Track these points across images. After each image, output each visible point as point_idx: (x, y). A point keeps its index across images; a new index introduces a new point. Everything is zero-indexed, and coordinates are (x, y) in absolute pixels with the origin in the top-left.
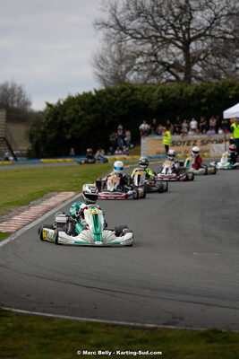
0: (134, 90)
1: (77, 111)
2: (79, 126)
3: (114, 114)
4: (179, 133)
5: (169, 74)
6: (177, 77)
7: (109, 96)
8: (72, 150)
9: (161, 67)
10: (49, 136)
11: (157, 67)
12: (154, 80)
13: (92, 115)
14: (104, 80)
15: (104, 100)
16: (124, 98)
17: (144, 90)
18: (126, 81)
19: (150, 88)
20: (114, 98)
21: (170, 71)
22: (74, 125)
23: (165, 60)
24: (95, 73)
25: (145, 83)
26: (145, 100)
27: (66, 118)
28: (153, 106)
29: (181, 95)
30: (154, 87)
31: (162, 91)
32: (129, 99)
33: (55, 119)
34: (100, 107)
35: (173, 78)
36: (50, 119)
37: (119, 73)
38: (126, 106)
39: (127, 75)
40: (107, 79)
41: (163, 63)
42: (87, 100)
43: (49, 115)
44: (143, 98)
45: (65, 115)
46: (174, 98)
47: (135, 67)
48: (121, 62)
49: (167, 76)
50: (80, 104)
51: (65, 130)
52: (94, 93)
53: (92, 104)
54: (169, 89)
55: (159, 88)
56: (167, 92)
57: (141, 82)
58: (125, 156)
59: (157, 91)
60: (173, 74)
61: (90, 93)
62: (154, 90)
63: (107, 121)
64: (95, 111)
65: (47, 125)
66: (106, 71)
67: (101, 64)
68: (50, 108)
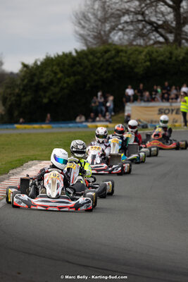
0: (118, 51)
1: (56, 73)
2: (57, 90)
3: (96, 78)
4: (167, 100)
5: (157, 35)
6: (166, 39)
7: (91, 57)
8: (49, 115)
9: (149, 27)
10: (25, 99)
11: (144, 27)
12: (140, 42)
13: (72, 78)
14: (86, 40)
15: (86, 61)
16: (108, 60)
17: (129, 52)
18: (110, 41)
19: (136, 50)
20: (96, 60)
21: (158, 32)
22: (52, 88)
23: (153, 19)
24: (76, 32)
25: (131, 44)
26: (131, 63)
27: (43, 81)
28: (139, 70)
29: (171, 58)
30: (141, 49)
31: (149, 54)
32: (112, 61)
33: (32, 81)
34: (81, 69)
35: (161, 39)
36: (26, 81)
37: (102, 33)
38: (110, 68)
39: (111, 35)
40: (89, 39)
41: (151, 23)
42: (66, 61)
43: (24, 76)
44: (129, 61)
45: (42, 77)
46: (163, 62)
47: (120, 27)
48: (104, 20)
49: (155, 37)
50: (58, 65)
51: (41, 93)
52: (74, 54)
53: (73, 65)
54: (157, 52)
55: (146, 50)
56: (154, 55)
57: (126, 43)
58: (108, 124)
59: (144, 53)
60: (162, 35)
61: (70, 53)
62: (140, 52)
63: (88, 85)
64: (75, 74)
65: (21, 87)
66: (88, 30)
67: (82, 22)
68: (25, 69)
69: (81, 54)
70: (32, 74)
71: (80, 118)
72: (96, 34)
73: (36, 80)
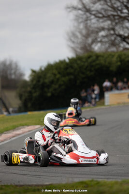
0: (98, 56)
1: (55, 75)
2: (57, 86)
3: (84, 76)
7: (79, 62)
10: (35, 95)
11: (115, 39)
12: (114, 49)
13: (67, 77)
15: (76, 66)
16: (91, 63)
17: (105, 56)
19: (110, 55)
20: (82, 64)
21: (126, 42)
22: (53, 85)
23: (122, 33)
24: (69, 46)
26: (107, 64)
27: (47, 81)
28: (113, 68)
30: (113, 54)
31: (119, 57)
32: (94, 64)
33: (39, 81)
34: (72, 71)
36: (35, 82)
37: (87, 45)
38: (93, 69)
39: (93, 46)
40: (78, 50)
41: (120, 36)
42: (62, 66)
44: (105, 62)
47: (99, 40)
48: (87, 36)
49: (124, 45)
50: (56, 69)
51: (46, 89)
52: (67, 61)
53: (66, 69)
54: (125, 55)
56: (123, 57)
59: (116, 56)
60: (128, 43)
61: (64, 61)
62: (113, 56)
63: (78, 81)
64: (69, 74)
65: (32, 86)
66: (77, 43)
67: (73, 39)
68: (34, 74)
69: (72, 61)
70: (38, 76)
72: (82, 46)
73: (42, 81)
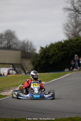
1: (55, 51)
2: (56, 58)
3: (73, 52)
7: (70, 43)
10: (42, 63)
13: (63, 52)
15: (68, 45)
16: (78, 44)
20: (73, 44)
22: (54, 57)
24: (64, 33)
27: (50, 54)
33: (45, 54)
34: (66, 48)
36: (42, 55)
37: (76, 32)
38: (79, 47)
39: (80, 33)
40: (70, 35)
42: (60, 45)
43: (41, 52)
45: (50, 53)
48: (76, 27)
50: (56, 47)
51: (49, 60)
52: (63, 42)
53: (62, 47)
61: (61, 42)
63: (70, 55)
64: (64, 50)
65: (41, 57)
66: (70, 31)
67: (67, 28)
68: (42, 49)
69: (66, 42)
70: (44, 51)
71: (67, 69)
72: (73, 33)
73: (47, 54)
